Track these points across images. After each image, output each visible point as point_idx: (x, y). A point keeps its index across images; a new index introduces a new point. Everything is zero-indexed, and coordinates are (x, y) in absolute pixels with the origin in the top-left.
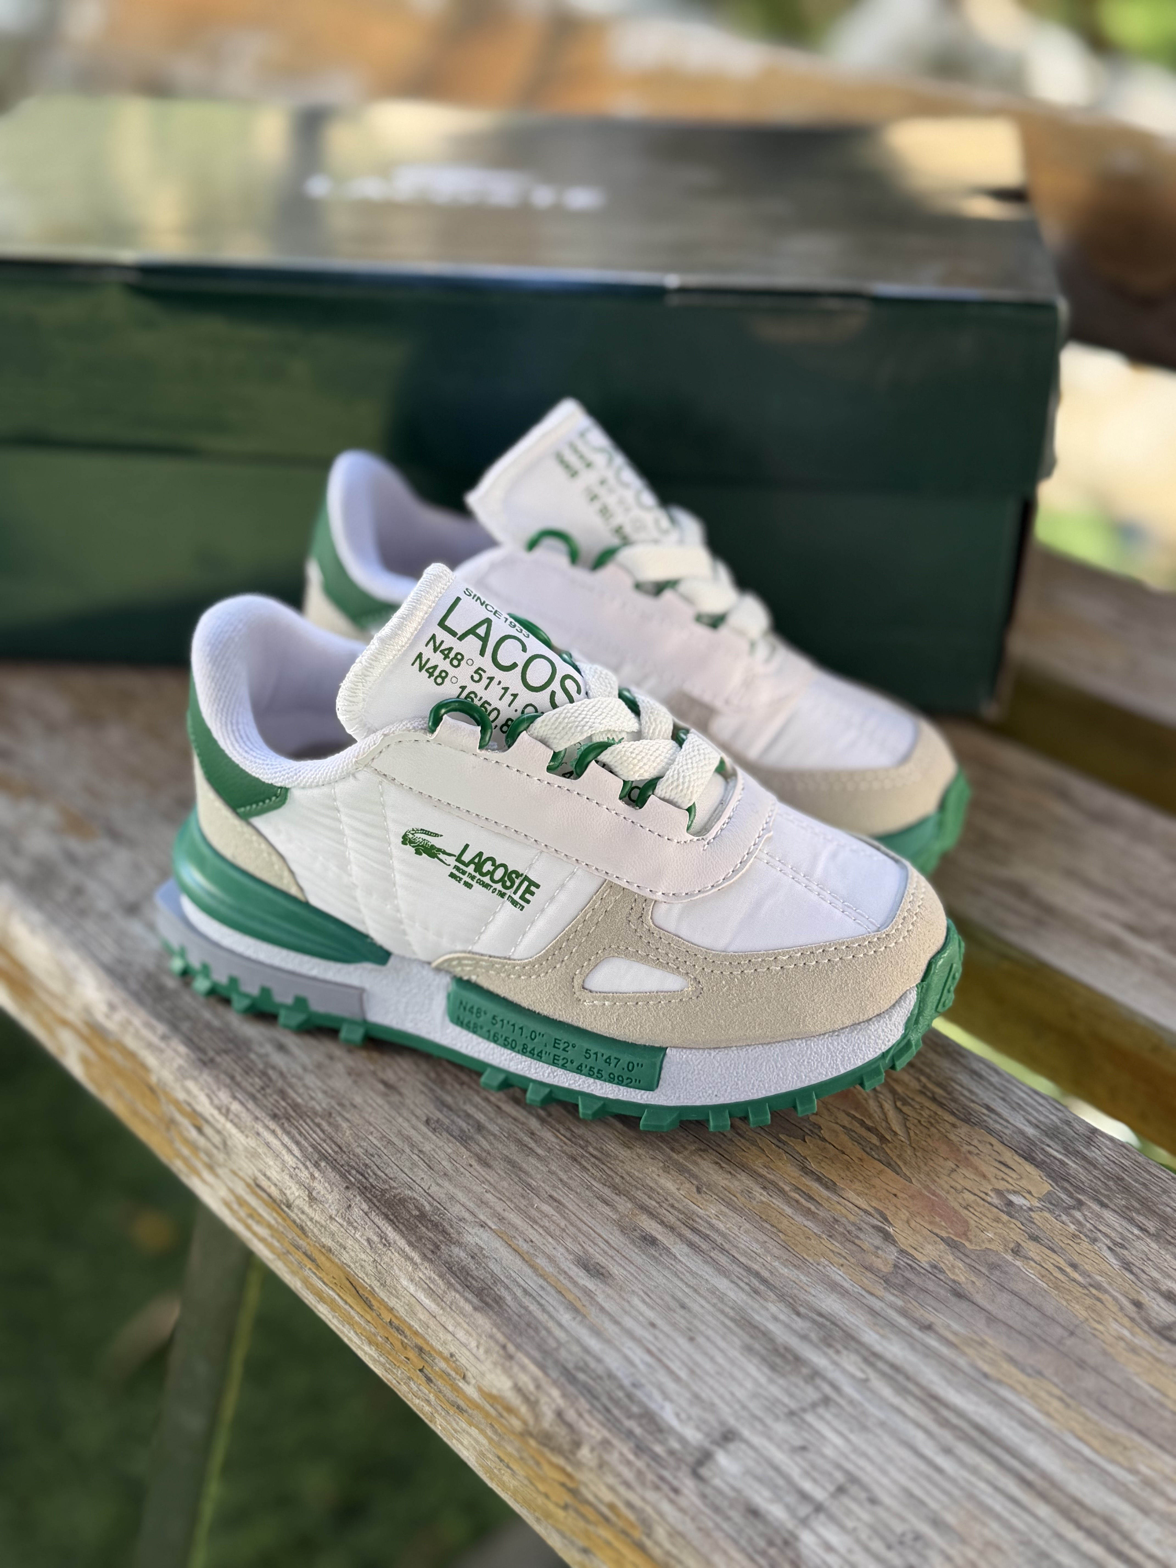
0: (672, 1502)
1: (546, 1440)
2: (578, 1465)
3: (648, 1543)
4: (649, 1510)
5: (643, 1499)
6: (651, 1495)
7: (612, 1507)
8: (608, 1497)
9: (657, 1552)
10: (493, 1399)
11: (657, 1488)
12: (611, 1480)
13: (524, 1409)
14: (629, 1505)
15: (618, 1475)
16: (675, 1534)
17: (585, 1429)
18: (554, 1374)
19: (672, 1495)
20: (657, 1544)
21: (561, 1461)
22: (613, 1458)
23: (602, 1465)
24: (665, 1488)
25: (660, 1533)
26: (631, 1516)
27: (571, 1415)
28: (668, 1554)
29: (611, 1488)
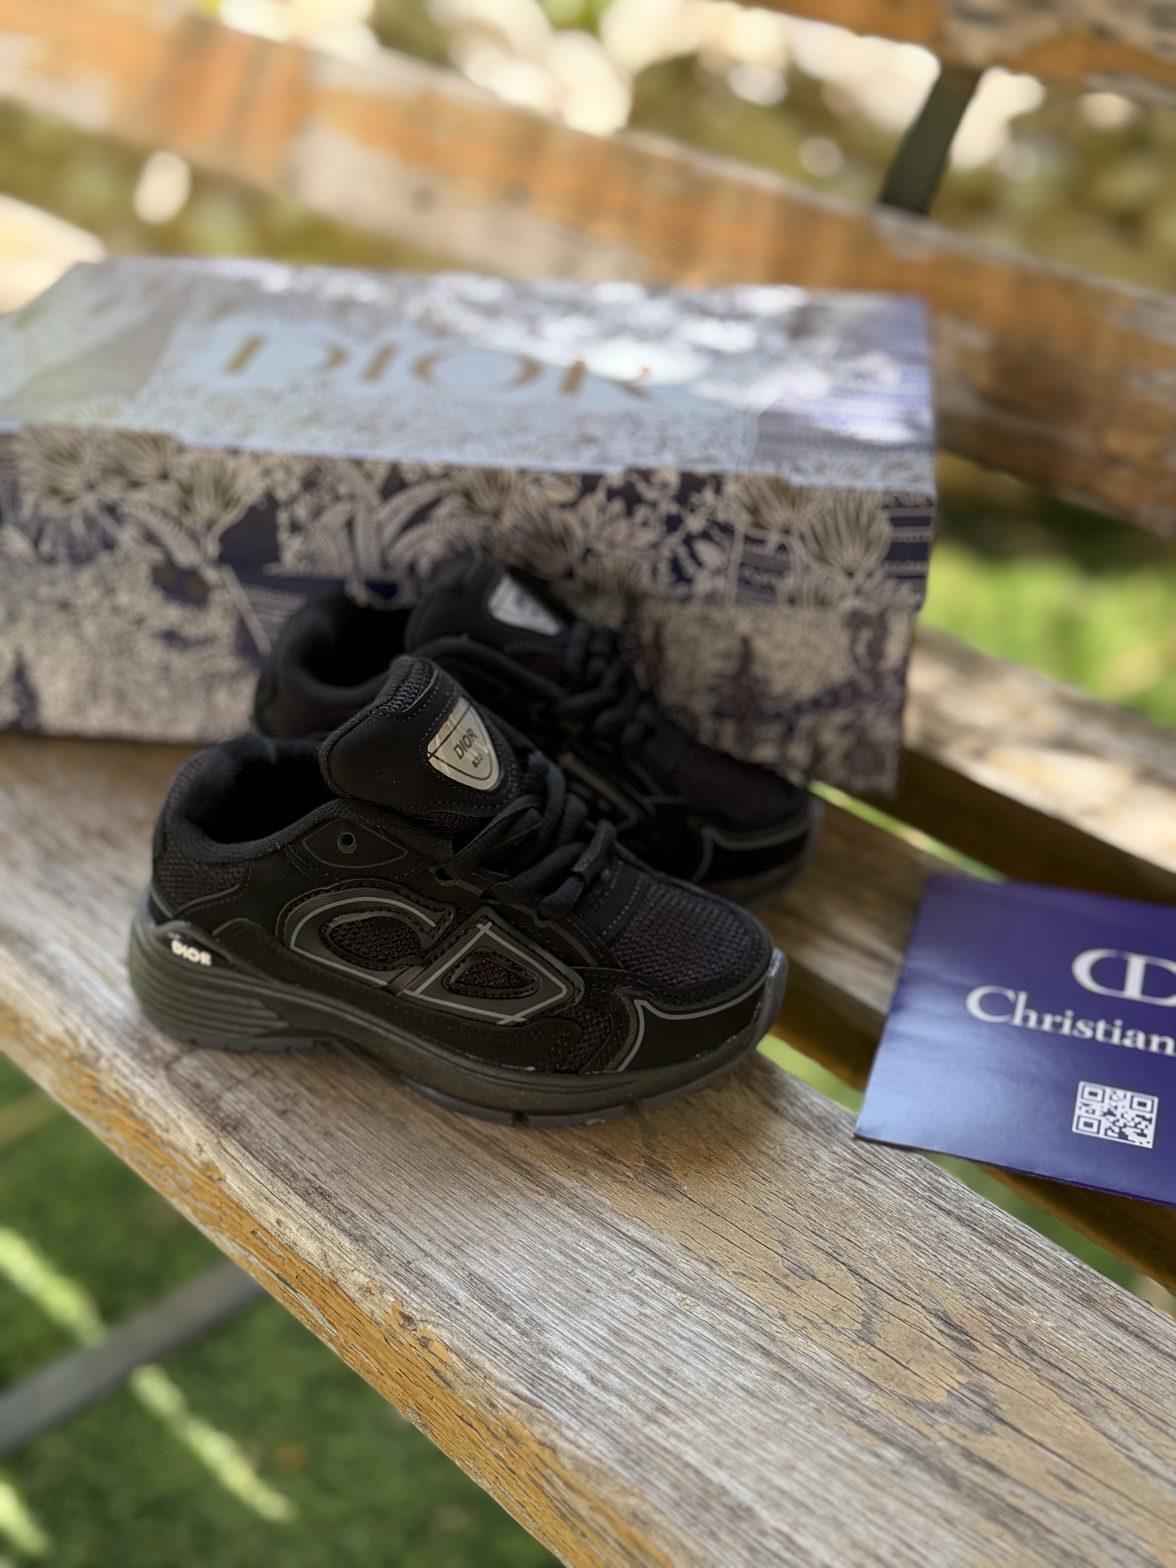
0: (149, 1083)
1: (82, 1059)
2: (98, 1070)
3: (135, 1110)
4: (136, 1090)
5: (134, 1084)
6: (138, 1081)
7: (117, 1092)
8: (114, 1086)
9: (139, 1114)
10: (53, 1040)
11: (141, 1076)
12: (116, 1075)
13: (70, 1043)
14: (126, 1089)
15: (119, 1072)
16: (150, 1101)
17: (103, 1049)
18: (90, 1020)
19: (149, 1079)
20: (140, 1109)
21: (89, 1070)
22: (118, 1063)
23: (112, 1068)
24: (146, 1076)
25: (141, 1102)
26: (126, 1095)
27: (96, 1042)
28: (145, 1114)
29: (116, 1081)
